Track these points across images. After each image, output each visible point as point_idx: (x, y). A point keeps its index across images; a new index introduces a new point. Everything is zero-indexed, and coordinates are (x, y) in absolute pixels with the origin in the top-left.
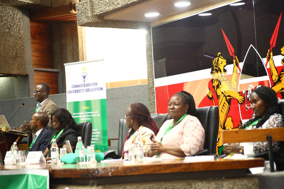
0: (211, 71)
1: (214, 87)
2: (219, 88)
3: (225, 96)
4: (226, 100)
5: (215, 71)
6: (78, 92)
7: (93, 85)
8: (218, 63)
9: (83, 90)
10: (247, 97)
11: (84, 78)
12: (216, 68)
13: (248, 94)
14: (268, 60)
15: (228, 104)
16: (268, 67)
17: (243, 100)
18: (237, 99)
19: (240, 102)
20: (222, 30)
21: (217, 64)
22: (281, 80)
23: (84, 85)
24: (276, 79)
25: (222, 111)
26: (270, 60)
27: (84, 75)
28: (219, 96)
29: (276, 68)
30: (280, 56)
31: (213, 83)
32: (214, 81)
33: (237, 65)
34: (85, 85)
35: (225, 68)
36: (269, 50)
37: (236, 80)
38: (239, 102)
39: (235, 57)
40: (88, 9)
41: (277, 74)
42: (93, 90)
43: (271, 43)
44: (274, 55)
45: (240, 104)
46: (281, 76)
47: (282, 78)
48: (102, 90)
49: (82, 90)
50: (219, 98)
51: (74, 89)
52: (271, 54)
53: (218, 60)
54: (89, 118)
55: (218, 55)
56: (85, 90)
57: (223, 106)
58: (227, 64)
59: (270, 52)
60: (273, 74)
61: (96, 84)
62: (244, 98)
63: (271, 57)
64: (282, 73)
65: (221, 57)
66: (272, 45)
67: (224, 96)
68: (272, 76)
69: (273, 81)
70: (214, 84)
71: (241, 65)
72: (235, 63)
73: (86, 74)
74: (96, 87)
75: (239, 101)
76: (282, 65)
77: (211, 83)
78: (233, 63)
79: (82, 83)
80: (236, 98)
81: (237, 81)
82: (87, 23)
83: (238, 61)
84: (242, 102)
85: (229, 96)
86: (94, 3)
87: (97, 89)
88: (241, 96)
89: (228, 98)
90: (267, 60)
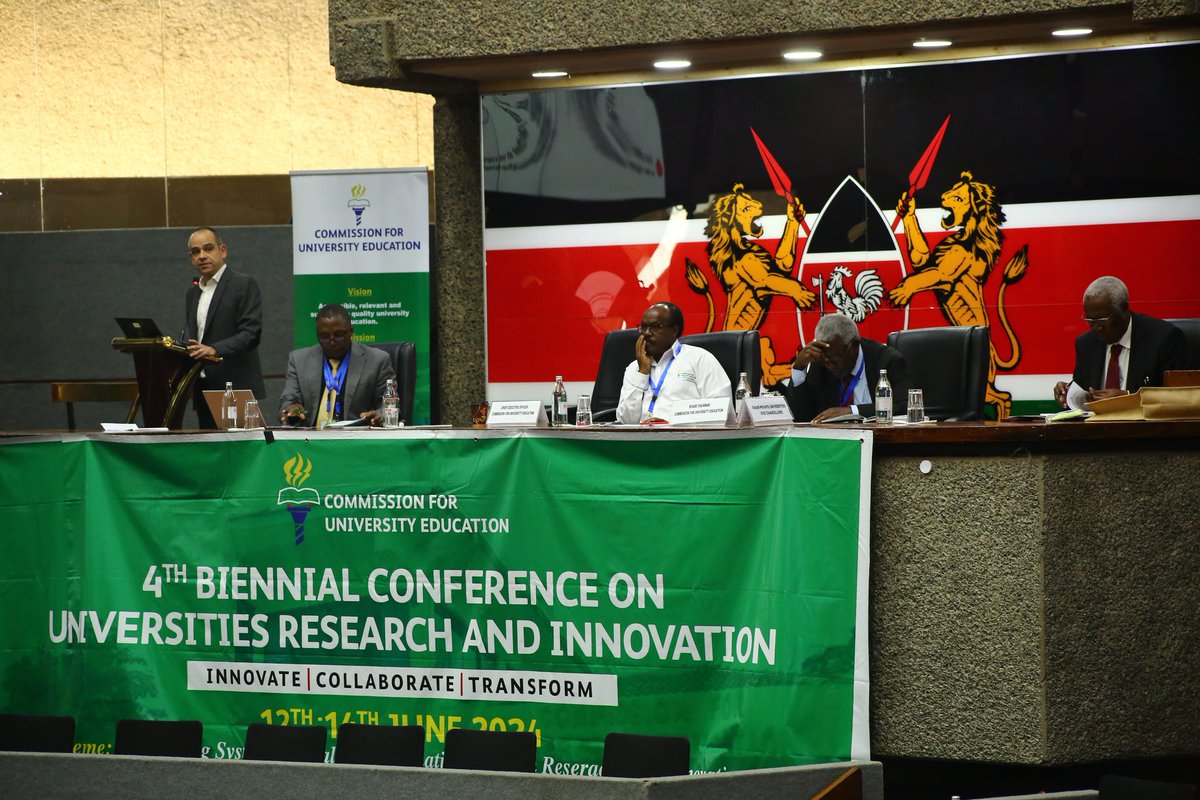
0: (706, 224)
1: (714, 264)
2: (731, 268)
3: (750, 287)
4: (755, 296)
5: (720, 226)
6: (338, 248)
7: (389, 235)
8: (733, 208)
9: (353, 246)
10: (825, 295)
11: (358, 212)
12: (725, 220)
13: (830, 287)
14: (902, 214)
15: (760, 308)
16: (900, 229)
17: (813, 300)
18: (792, 298)
19: (802, 305)
20: (754, 133)
21: (730, 209)
22: (937, 262)
23: (356, 232)
24: (921, 261)
25: (737, 322)
26: (907, 216)
27: (358, 204)
28: (731, 286)
29: (923, 234)
30: (939, 210)
31: (710, 254)
32: (714, 249)
33: (800, 219)
34: (363, 232)
35: (758, 223)
36: (905, 195)
37: (791, 253)
38: (797, 304)
39: (794, 200)
40: (380, 45)
41: (926, 250)
42: (388, 246)
43: (913, 178)
44: (919, 206)
45: (801, 309)
46: (938, 254)
47: (940, 259)
48: (419, 248)
49: (350, 244)
50: (731, 292)
51: (322, 241)
52: (912, 203)
53: (734, 201)
54: (371, 319)
55: (735, 190)
56: (360, 247)
57: (744, 310)
58: (764, 214)
59: (908, 198)
60: (912, 248)
61: (400, 232)
62: (817, 297)
63: (911, 209)
64: (941, 247)
65: (744, 194)
66: (915, 184)
67: (747, 288)
68: (909, 252)
69: (912, 263)
70: (713, 258)
71: (813, 220)
72: (791, 215)
73: (366, 203)
74: (397, 238)
75: (800, 302)
76: (944, 230)
77: (706, 254)
78: (784, 212)
79: (352, 225)
80: (790, 295)
81: (794, 256)
82: (372, 79)
83: (801, 208)
84: (809, 304)
85: (766, 288)
86: (396, 27)
87: (400, 245)
88: (808, 290)
89: (760, 293)
90: (899, 214)
